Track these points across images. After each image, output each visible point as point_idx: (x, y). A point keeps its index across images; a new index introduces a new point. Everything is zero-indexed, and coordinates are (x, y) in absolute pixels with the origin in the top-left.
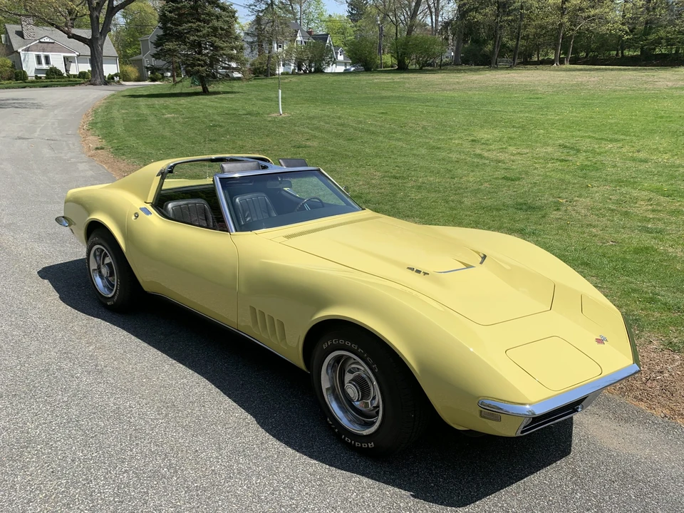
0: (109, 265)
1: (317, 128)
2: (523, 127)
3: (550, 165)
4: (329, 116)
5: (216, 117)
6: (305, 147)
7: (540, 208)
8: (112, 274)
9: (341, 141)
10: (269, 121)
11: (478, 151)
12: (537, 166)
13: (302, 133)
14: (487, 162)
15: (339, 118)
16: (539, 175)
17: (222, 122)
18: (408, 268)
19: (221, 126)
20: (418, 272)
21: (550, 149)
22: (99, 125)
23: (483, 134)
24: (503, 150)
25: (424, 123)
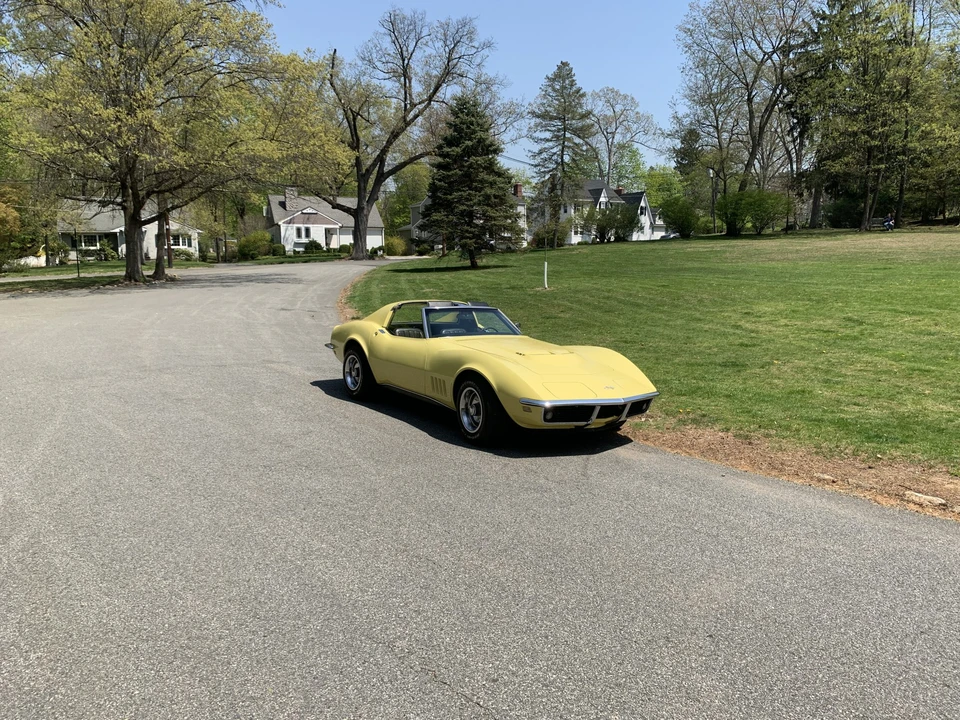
0: (358, 369)
2: (820, 301)
3: (807, 335)
4: (598, 290)
5: (476, 291)
6: (555, 318)
7: (744, 366)
8: (358, 376)
11: (741, 323)
12: (790, 335)
13: (559, 306)
14: (739, 332)
15: (609, 291)
16: (781, 343)
18: (516, 353)
20: (521, 354)
22: (357, 299)
23: (765, 308)
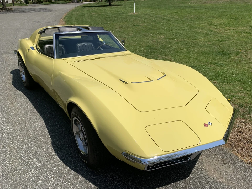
1: (146, 18)
2: (236, 19)
3: (242, 35)
6: (139, 26)
7: (229, 54)
9: (155, 24)
10: (129, 16)
11: (211, 29)
12: (235, 35)
13: (140, 20)
14: (213, 33)
16: (235, 39)
17: (111, 16)
18: (120, 80)
19: (110, 18)
20: (124, 82)
21: (245, 28)
22: (67, 18)
24: (222, 28)
25: (192, 17)
